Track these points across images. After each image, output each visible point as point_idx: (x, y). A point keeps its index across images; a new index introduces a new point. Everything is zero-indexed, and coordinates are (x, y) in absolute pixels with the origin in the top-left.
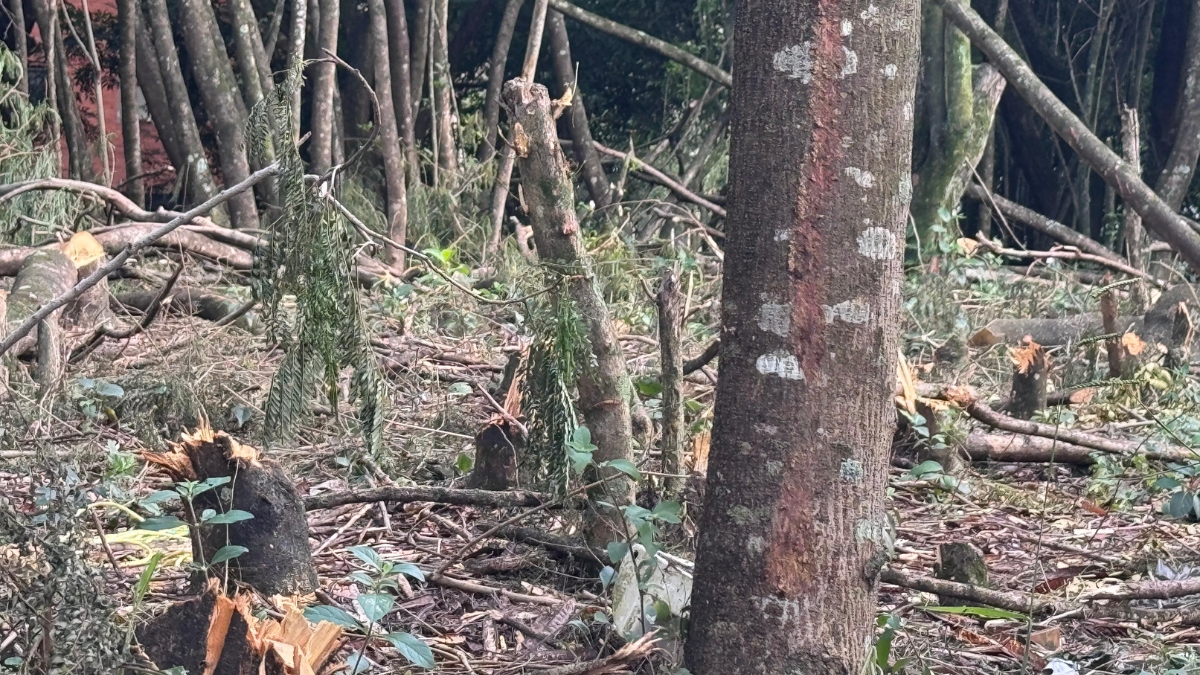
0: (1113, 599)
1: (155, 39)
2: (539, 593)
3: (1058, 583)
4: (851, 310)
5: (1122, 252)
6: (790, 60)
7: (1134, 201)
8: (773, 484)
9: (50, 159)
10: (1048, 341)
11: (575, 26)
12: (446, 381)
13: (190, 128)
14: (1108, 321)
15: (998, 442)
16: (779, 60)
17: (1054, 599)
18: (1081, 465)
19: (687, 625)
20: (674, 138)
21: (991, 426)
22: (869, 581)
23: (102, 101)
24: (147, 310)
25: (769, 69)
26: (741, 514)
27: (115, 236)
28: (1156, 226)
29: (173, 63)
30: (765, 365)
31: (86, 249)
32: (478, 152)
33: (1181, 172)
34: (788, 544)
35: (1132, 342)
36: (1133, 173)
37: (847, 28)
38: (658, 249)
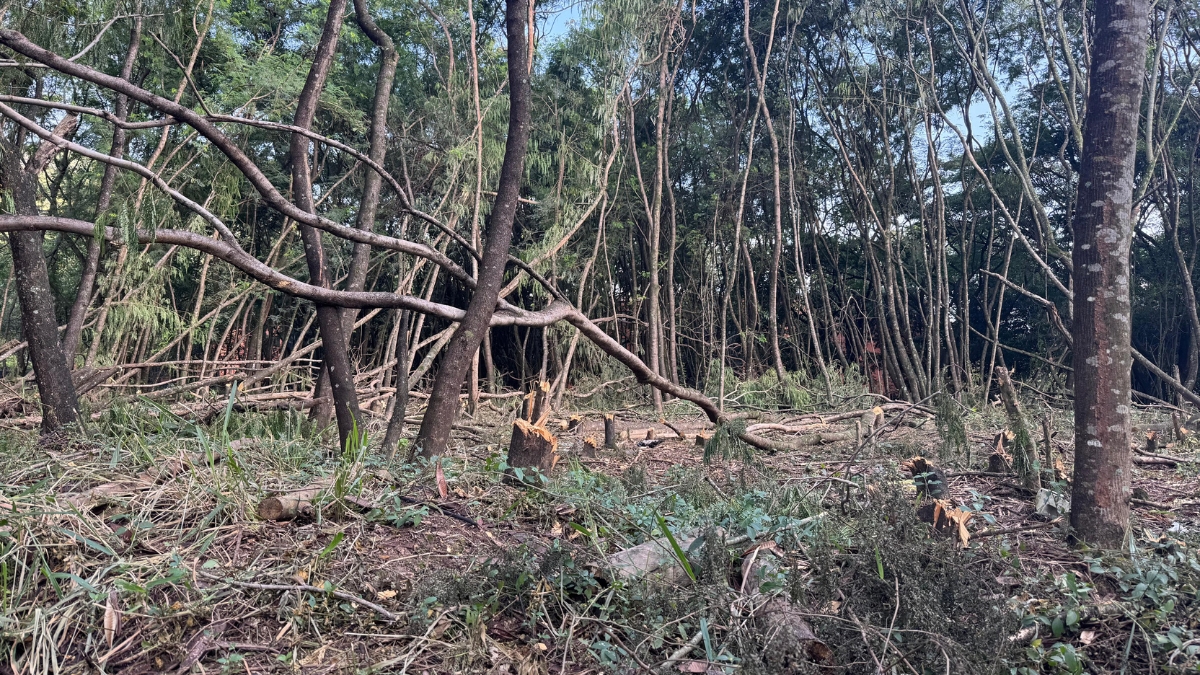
0: (1190, 505)
1: (891, 358)
2: (1013, 500)
3: (1171, 499)
4: (1116, 428)
5: (1176, 404)
6: (1091, 361)
7: (1180, 391)
8: (1095, 476)
9: (867, 389)
10: (1157, 430)
11: (1004, 350)
12: (978, 443)
13: (902, 380)
14: (1175, 424)
15: (1144, 459)
16: (1088, 361)
17: (1170, 504)
18: (1172, 465)
19: (1070, 514)
20: (1034, 378)
21: (1141, 454)
22: (1127, 504)
23: (879, 374)
24: (896, 425)
25: (1085, 363)
26: (1086, 484)
27: (884, 407)
28: (1187, 397)
29: (897, 364)
30: (1090, 443)
31: (878, 410)
32: (979, 383)
33: (1192, 381)
34: (1101, 493)
35: (1183, 430)
36: (1178, 383)
37: (1108, 351)
38: (1032, 407)
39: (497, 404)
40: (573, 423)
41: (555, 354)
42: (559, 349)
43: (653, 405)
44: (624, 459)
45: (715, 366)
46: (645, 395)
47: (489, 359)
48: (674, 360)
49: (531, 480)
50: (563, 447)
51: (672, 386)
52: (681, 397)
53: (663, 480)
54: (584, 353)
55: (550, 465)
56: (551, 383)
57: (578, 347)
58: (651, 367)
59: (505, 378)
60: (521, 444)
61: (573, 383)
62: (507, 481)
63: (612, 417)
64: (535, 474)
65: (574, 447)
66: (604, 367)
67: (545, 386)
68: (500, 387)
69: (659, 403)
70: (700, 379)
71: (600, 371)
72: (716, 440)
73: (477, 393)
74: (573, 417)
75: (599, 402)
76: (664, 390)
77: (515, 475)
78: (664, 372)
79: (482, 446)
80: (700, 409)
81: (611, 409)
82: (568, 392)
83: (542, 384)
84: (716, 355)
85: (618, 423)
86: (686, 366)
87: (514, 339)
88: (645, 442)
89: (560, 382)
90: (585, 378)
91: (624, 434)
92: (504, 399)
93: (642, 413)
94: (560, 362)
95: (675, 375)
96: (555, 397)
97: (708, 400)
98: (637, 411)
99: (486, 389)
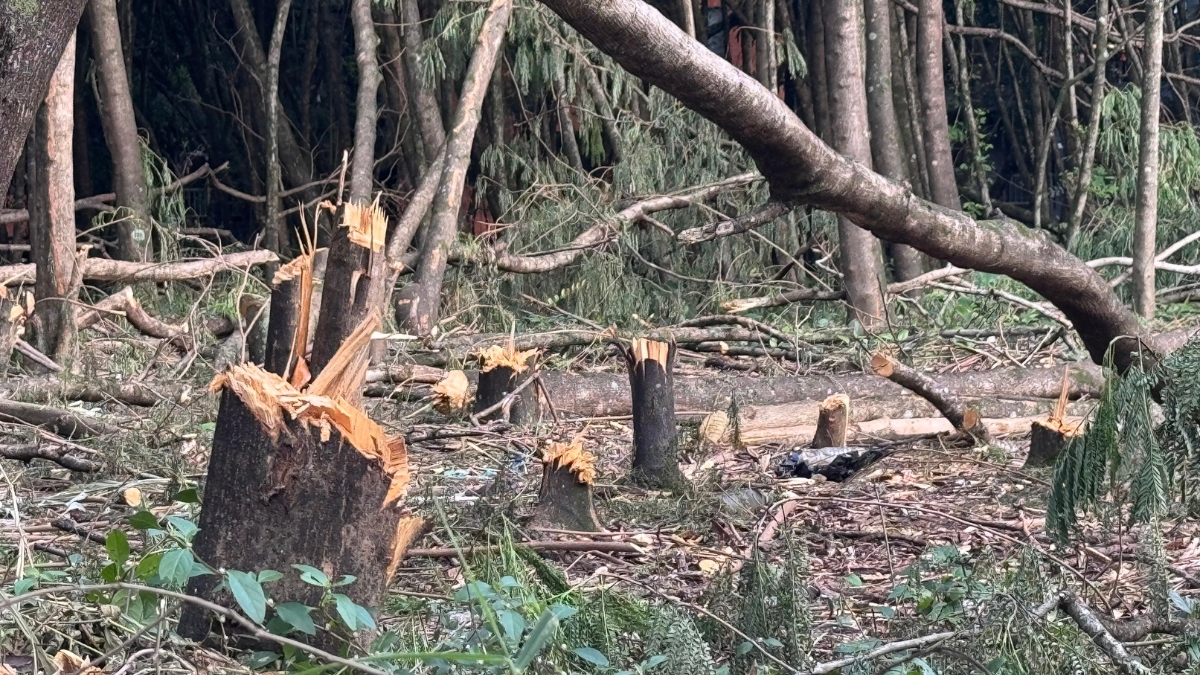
39: (161, 307)
40: (491, 384)
41: (412, 86)
42: (426, 62)
43: (845, 296)
44: (716, 533)
45: (1118, 120)
46: (810, 257)
47: (122, 109)
48: (937, 97)
49: (301, 620)
50: (453, 486)
51: (921, 213)
52: (963, 260)
53: (882, 613)
54: (537, 80)
55: (382, 556)
56: (394, 214)
57: (509, 49)
58: (835, 139)
59: (192, 194)
60: (253, 474)
61: (492, 210)
62: (197, 625)
63: (660, 354)
64: (316, 593)
65: (500, 485)
66: (630, 134)
67: (363, 222)
68: (172, 232)
69: (872, 290)
70: (1054, 178)
71: (612, 156)
72: (1098, 438)
73: (72, 258)
74: (496, 355)
75: (609, 287)
76: (892, 231)
77: (230, 602)
78: (893, 151)
79: (100, 490)
80: (1047, 307)
81: (661, 316)
82: (470, 250)
83: (352, 215)
84: (1124, 70)
85: (692, 379)
86: (991, 122)
87: (230, 24)
88: (809, 457)
89: (436, 204)
90: (544, 186)
91: (717, 425)
92: (192, 285)
93: (796, 333)
94: (432, 117)
95: (942, 164)
96: (413, 271)
97: (1081, 270)
98: (779, 327)
99: (113, 243)
